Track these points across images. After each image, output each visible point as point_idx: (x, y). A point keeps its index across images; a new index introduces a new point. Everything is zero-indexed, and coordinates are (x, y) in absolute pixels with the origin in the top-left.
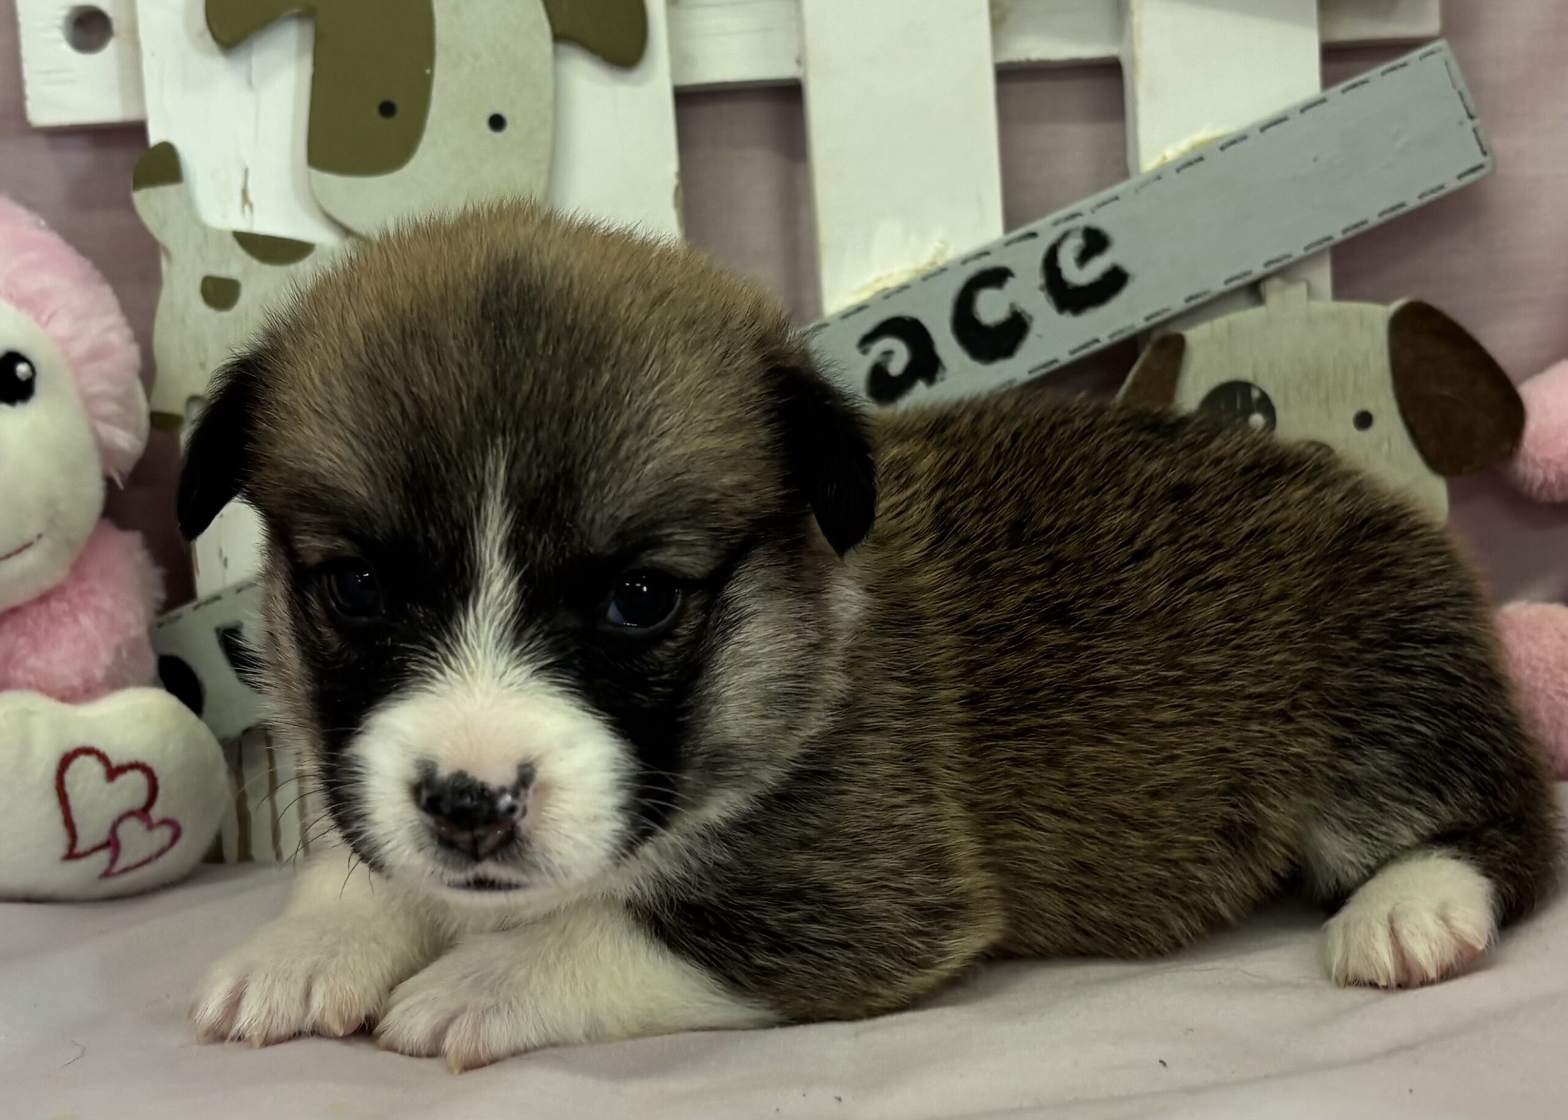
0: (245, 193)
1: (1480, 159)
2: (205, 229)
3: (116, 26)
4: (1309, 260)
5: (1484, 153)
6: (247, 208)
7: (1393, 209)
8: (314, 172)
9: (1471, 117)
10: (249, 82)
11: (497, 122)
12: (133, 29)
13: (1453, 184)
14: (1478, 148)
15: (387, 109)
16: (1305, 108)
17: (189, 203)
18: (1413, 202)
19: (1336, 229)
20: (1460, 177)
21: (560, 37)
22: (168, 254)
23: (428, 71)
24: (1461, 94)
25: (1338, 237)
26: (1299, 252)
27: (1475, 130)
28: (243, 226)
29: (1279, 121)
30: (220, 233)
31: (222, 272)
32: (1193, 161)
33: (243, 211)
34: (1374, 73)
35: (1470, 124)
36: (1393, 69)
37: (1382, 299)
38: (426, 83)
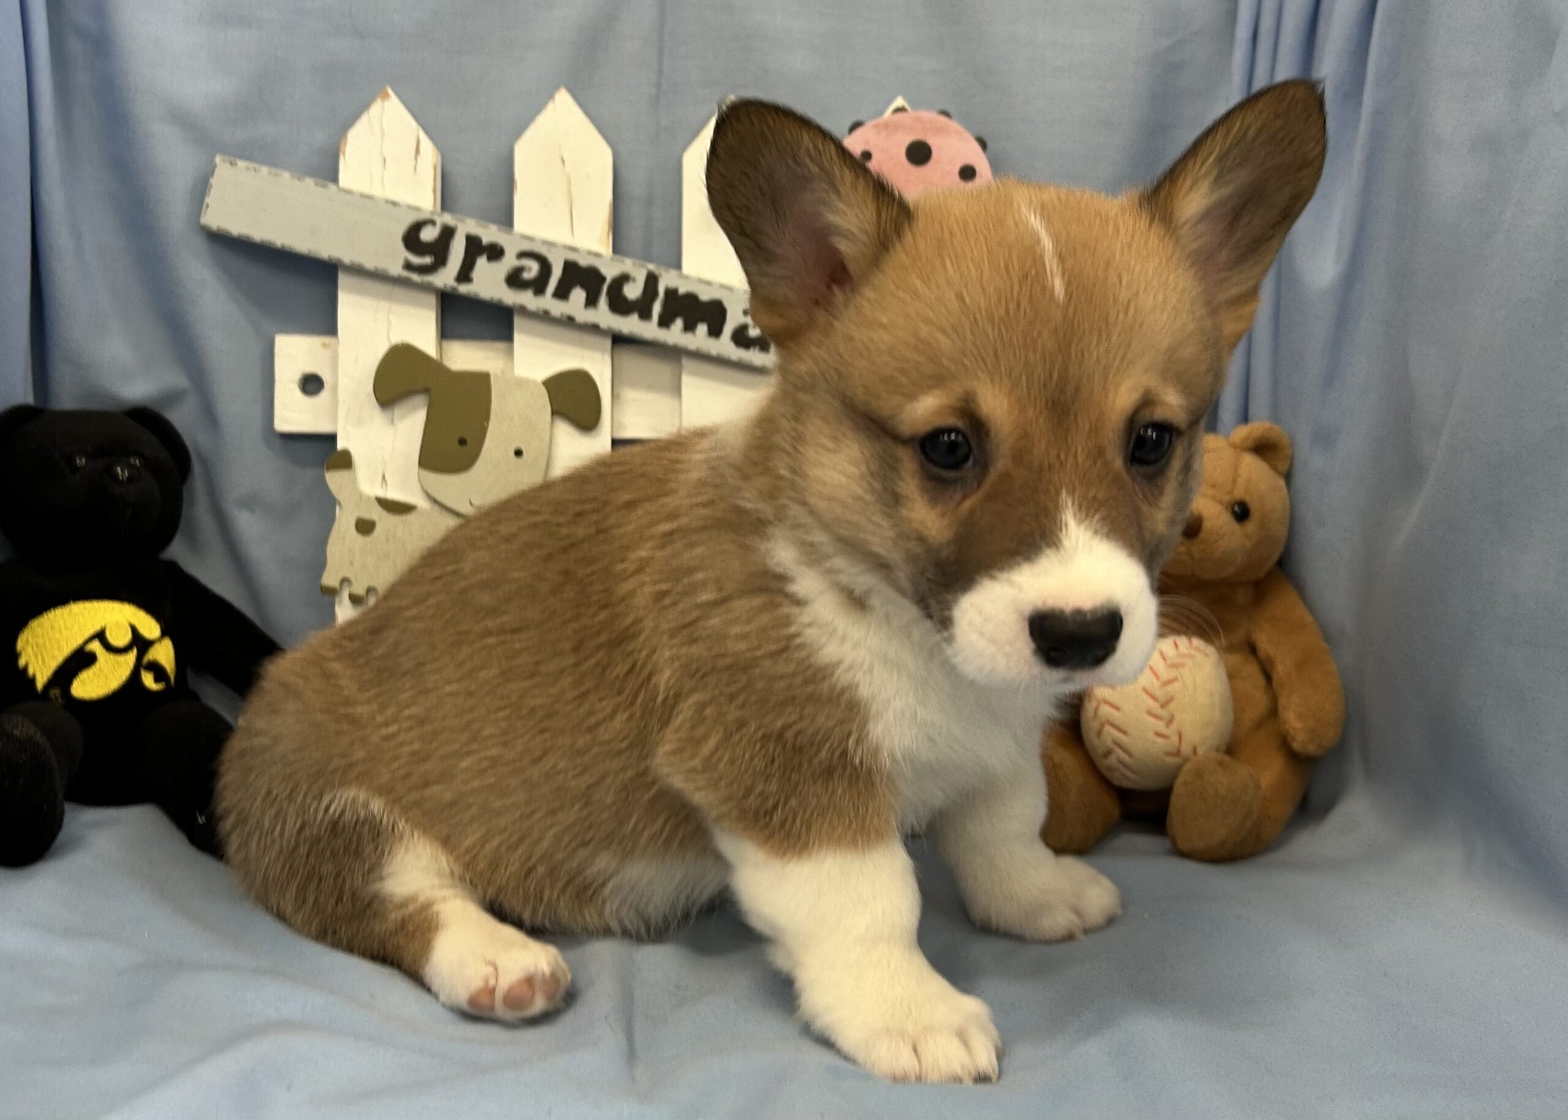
0: (384, 477)
2: (361, 496)
3: (325, 385)
6: (384, 485)
8: (420, 470)
10: (392, 422)
11: (518, 453)
12: (335, 389)
15: (462, 442)
17: (354, 480)
21: (554, 413)
22: (340, 505)
23: (486, 424)
28: (381, 493)
30: (369, 498)
31: (367, 516)
33: (382, 486)
38: (484, 431)
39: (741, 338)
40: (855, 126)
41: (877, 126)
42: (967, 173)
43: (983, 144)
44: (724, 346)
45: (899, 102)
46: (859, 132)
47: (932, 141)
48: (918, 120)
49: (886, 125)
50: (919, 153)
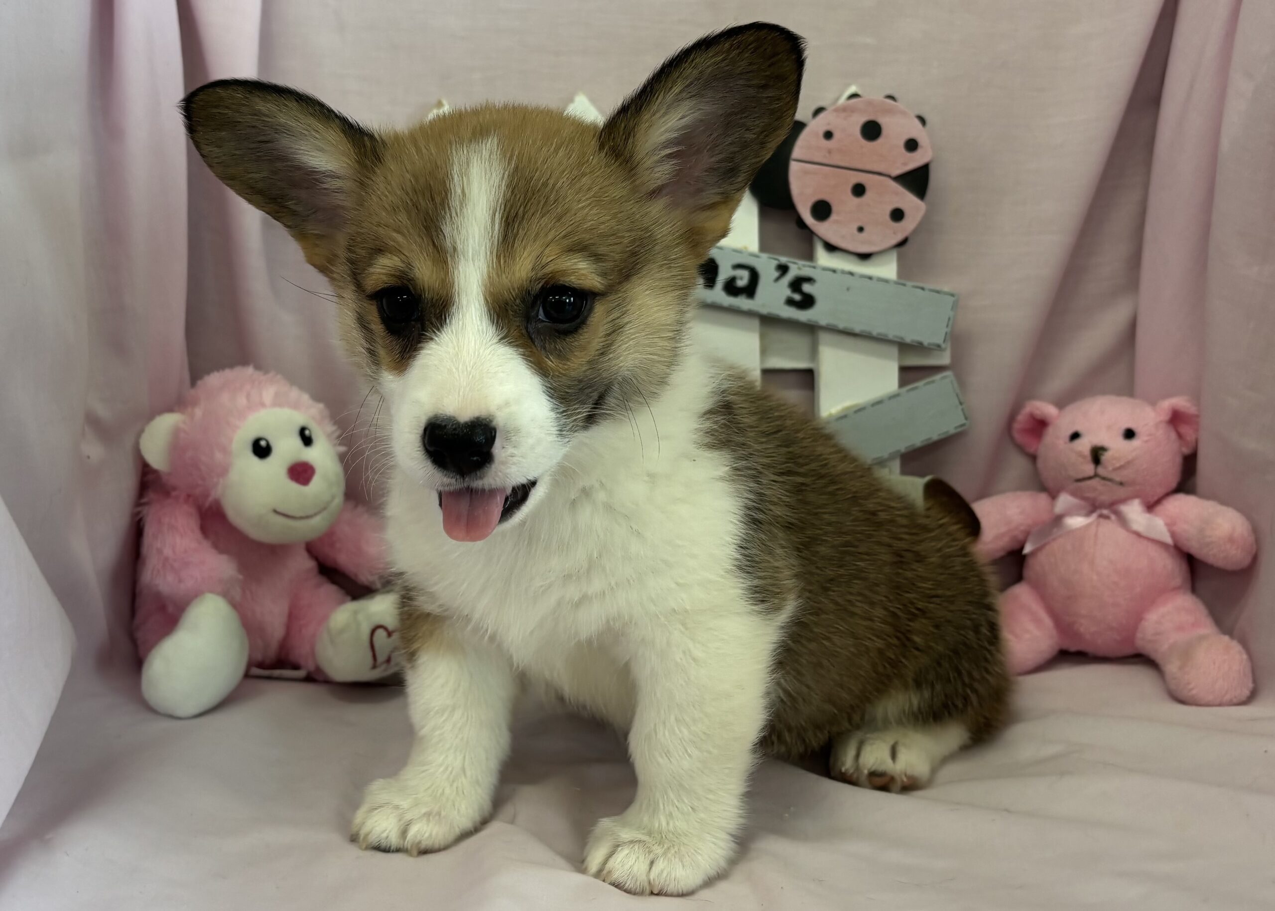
1: (964, 421)
4: (892, 457)
5: (966, 418)
7: (926, 440)
9: (961, 403)
13: (952, 431)
14: (962, 418)
16: (893, 397)
18: (935, 437)
19: (902, 447)
20: (956, 428)
24: (957, 395)
25: (903, 450)
26: (885, 455)
27: (963, 410)
29: (879, 402)
32: (843, 417)
34: (920, 384)
35: (960, 407)
36: (928, 383)
37: (922, 475)
39: (731, 288)
40: (819, 111)
41: (837, 110)
42: (912, 145)
43: (922, 120)
44: (718, 294)
45: (853, 89)
46: (822, 115)
47: (883, 121)
48: (870, 103)
49: (844, 109)
50: (872, 131)
